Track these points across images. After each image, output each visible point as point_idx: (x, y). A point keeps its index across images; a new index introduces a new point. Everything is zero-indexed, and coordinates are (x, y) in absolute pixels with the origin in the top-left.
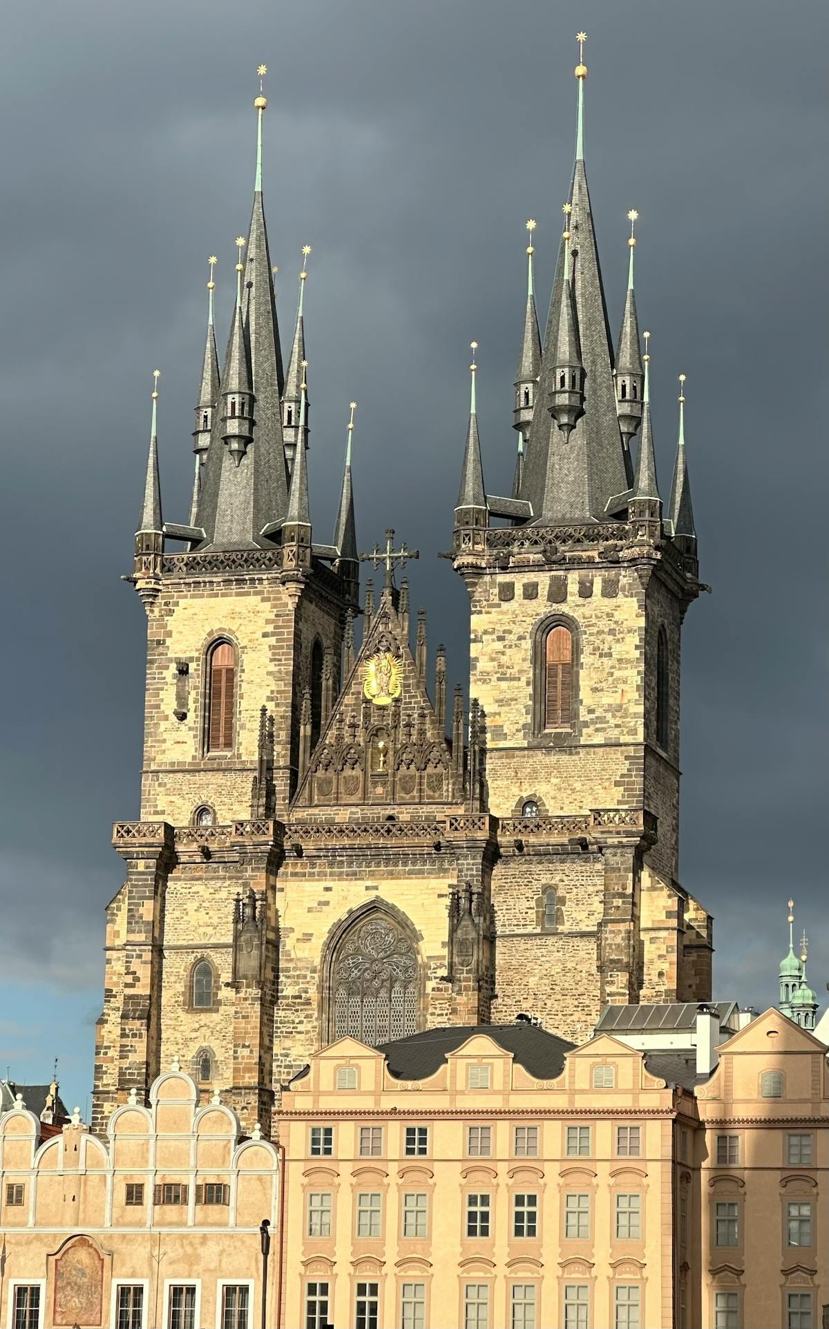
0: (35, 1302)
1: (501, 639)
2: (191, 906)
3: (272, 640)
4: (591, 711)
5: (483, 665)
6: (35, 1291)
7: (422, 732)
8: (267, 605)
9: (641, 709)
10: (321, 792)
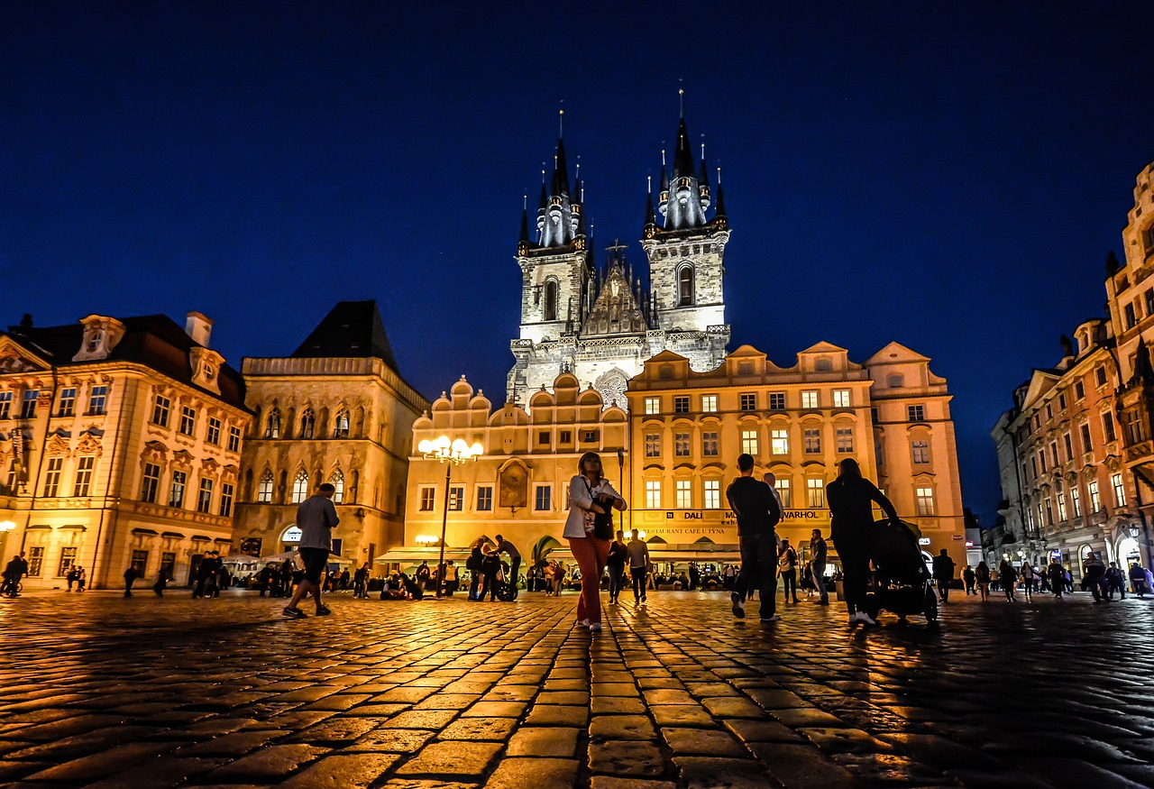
0: (489, 495)
1: (663, 272)
2: (540, 373)
3: (572, 278)
4: (700, 295)
5: (656, 281)
6: (489, 489)
7: (631, 306)
8: (570, 266)
9: (721, 293)
10: (591, 330)
